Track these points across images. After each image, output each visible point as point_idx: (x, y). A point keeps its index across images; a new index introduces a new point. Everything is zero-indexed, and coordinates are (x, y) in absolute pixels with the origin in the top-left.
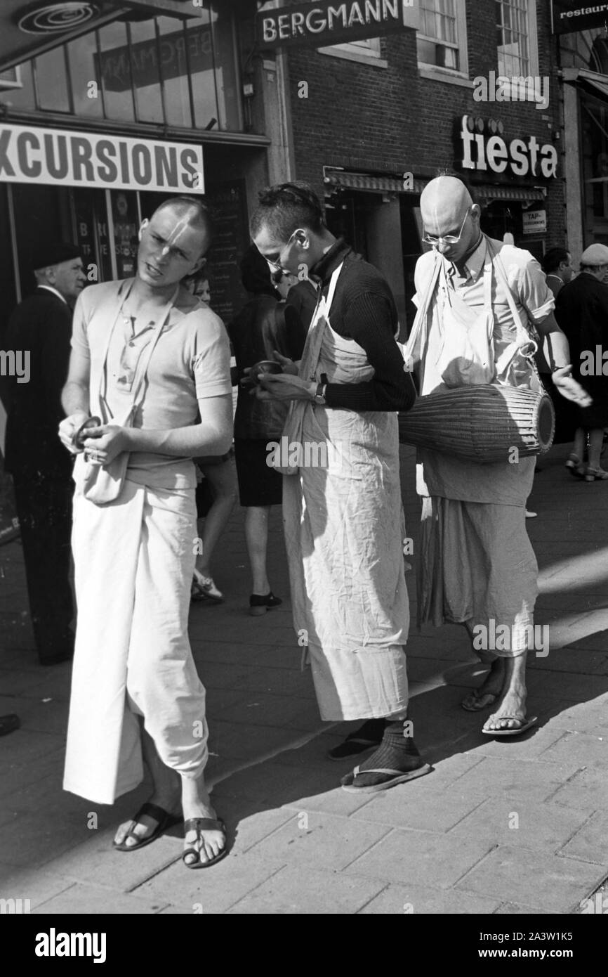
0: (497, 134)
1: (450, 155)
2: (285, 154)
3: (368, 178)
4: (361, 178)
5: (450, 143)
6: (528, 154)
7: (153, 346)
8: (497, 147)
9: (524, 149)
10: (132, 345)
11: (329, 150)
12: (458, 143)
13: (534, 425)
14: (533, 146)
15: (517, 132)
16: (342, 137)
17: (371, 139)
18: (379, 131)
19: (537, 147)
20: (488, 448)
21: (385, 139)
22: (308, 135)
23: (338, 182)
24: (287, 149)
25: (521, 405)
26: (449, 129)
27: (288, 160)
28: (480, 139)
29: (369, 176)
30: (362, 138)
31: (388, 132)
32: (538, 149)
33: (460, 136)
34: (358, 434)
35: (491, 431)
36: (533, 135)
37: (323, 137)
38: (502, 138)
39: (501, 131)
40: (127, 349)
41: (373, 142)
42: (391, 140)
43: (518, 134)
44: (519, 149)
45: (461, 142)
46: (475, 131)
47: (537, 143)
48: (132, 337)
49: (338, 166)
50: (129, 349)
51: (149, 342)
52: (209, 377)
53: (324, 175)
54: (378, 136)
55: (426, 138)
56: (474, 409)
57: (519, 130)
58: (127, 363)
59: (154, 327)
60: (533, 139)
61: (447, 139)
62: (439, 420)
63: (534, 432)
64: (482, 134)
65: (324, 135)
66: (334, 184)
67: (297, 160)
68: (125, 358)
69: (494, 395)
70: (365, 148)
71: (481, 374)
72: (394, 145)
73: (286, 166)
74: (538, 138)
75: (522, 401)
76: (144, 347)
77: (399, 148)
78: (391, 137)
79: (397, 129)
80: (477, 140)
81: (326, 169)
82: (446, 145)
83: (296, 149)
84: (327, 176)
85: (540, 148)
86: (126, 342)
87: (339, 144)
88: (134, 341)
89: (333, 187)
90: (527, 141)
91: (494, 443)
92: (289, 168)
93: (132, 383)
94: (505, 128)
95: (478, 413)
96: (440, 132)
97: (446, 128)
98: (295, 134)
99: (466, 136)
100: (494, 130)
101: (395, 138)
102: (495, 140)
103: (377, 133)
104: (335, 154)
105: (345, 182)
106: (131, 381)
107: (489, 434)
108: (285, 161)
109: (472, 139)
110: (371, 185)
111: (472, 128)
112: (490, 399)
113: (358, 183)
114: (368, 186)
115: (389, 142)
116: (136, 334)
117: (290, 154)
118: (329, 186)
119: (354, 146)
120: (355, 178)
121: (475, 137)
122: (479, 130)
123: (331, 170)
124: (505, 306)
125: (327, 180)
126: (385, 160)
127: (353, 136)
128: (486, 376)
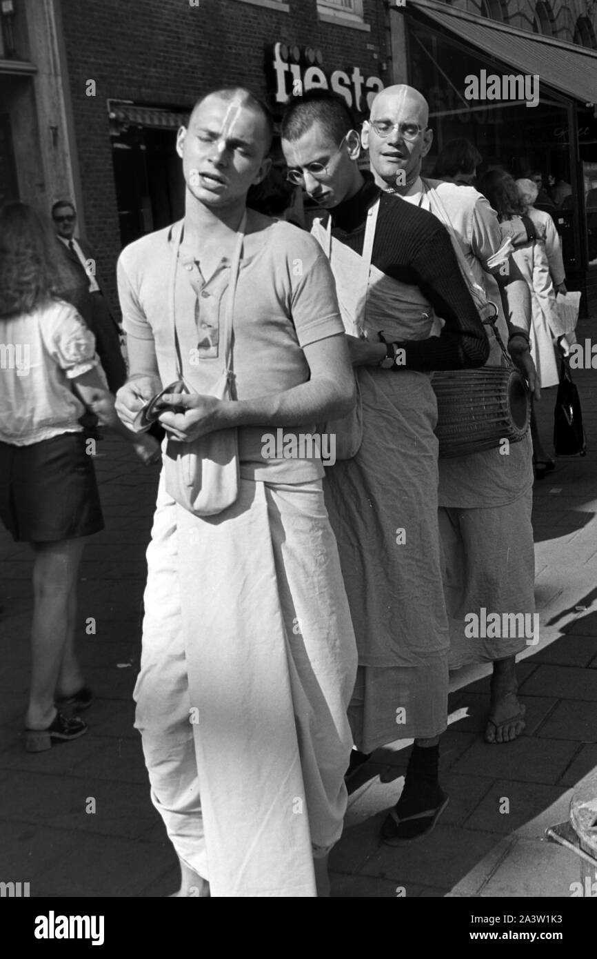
0: (315, 64)
1: (262, 87)
2: (57, 83)
3: (165, 114)
4: (157, 114)
5: (262, 74)
6: (351, 87)
7: (233, 289)
8: (316, 79)
9: (347, 81)
10: (206, 295)
11: (113, 81)
12: (271, 74)
14: (357, 78)
15: (338, 62)
16: (129, 65)
17: (166, 68)
18: (176, 59)
19: (361, 79)
21: (183, 68)
22: (86, 62)
23: (127, 117)
24: (60, 79)
26: (260, 58)
27: (61, 91)
28: (296, 69)
29: (166, 112)
30: (155, 66)
31: (187, 61)
32: (363, 82)
33: (272, 66)
36: (357, 66)
37: (106, 65)
38: (322, 69)
39: (320, 60)
40: (200, 303)
41: (170, 72)
42: (190, 69)
43: (340, 65)
44: (341, 81)
45: (274, 72)
46: (289, 60)
47: (361, 75)
48: (203, 285)
49: (126, 99)
50: (202, 300)
51: (227, 286)
52: (313, 313)
53: (109, 109)
54: (175, 64)
55: (233, 68)
57: (340, 60)
58: (206, 319)
59: (228, 264)
60: (357, 70)
61: (258, 69)
64: (298, 64)
65: (108, 62)
66: (121, 120)
67: (73, 92)
68: (201, 314)
70: (157, 78)
72: (196, 75)
73: (59, 99)
74: (363, 69)
76: (222, 294)
77: (201, 79)
78: (190, 66)
79: (198, 58)
80: (292, 71)
81: (112, 104)
82: (258, 77)
83: (71, 79)
84: (112, 111)
85: (365, 80)
86: (197, 294)
87: (127, 74)
88: (207, 289)
89: (122, 124)
90: (349, 72)
92: (62, 101)
93: (217, 344)
94: (325, 57)
96: (250, 61)
97: (256, 57)
98: (70, 60)
99: (280, 66)
100: (312, 60)
101: (195, 68)
102: (312, 71)
103: (174, 61)
104: (122, 85)
105: (135, 118)
106: (215, 343)
108: (58, 92)
109: (287, 69)
110: (168, 121)
111: (286, 57)
113: (152, 119)
114: (164, 123)
115: (187, 71)
116: (208, 279)
117: (63, 85)
118: (116, 123)
119: (145, 76)
120: (149, 113)
121: (289, 67)
122: (295, 60)
123: (117, 104)
125: (113, 115)
126: (184, 93)
127: (144, 65)
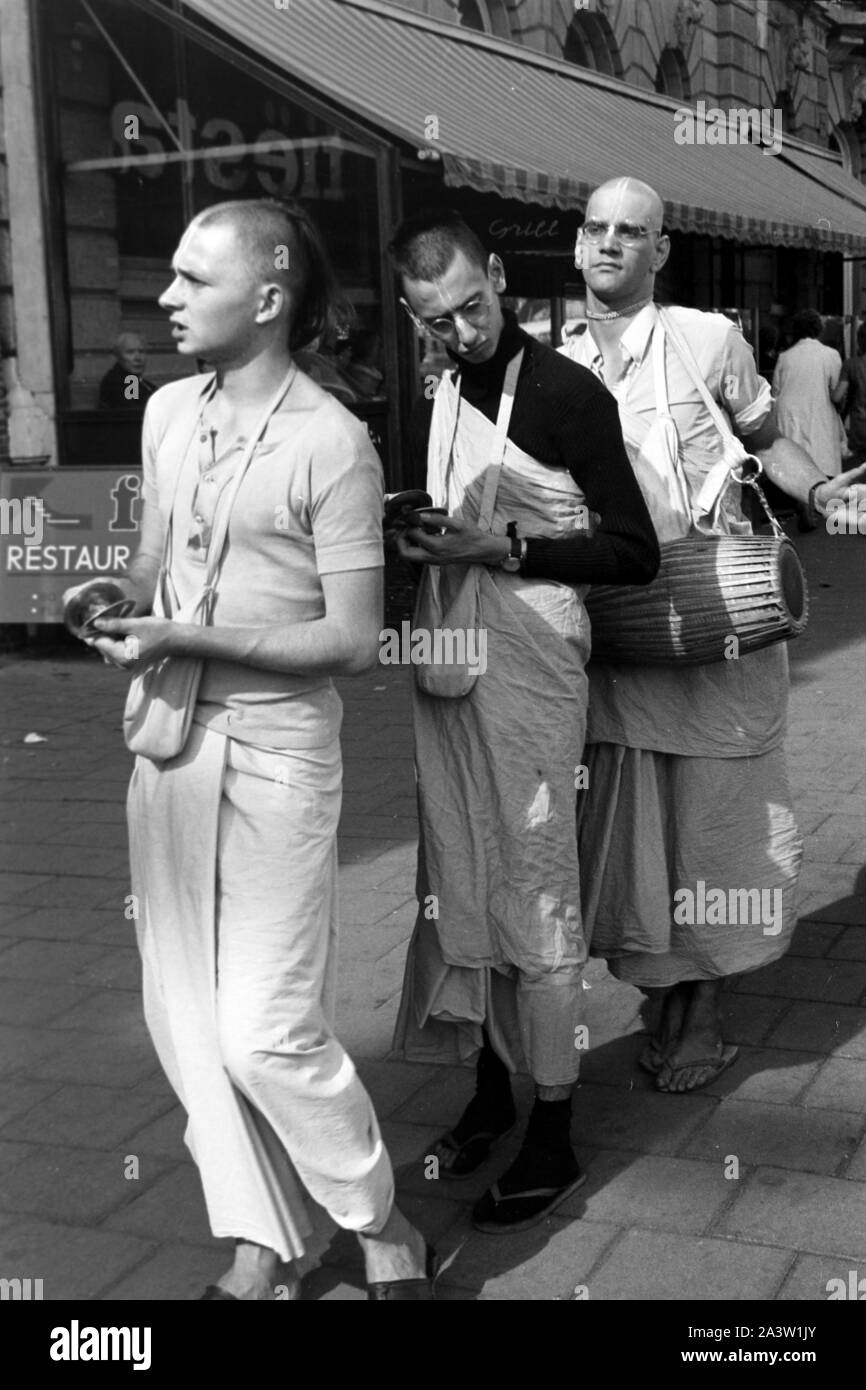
7: (238, 483)
10: (209, 480)
13: (775, 588)
20: (702, 638)
25: (747, 560)
34: (573, 624)
35: (703, 610)
40: (201, 489)
48: (210, 463)
50: (203, 485)
52: (335, 535)
56: (673, 578)
58: (201, 510)
59: (243, 446)
62: (618, 606)
63: (777, 601)
68: (198, 501)
69: (699, 551)
71: (671, 523)
75: (748, 553)
76: (225, 485)
86: (202, 472)
88: (213, 471)
91: (713, 629)
93: (208, 547)
95: (680, 583)
106: (206, 544)
107: (702, 614)
112: (696, 557)
116: (217, 459)
124: (700, 407)
128: (680, 525)
